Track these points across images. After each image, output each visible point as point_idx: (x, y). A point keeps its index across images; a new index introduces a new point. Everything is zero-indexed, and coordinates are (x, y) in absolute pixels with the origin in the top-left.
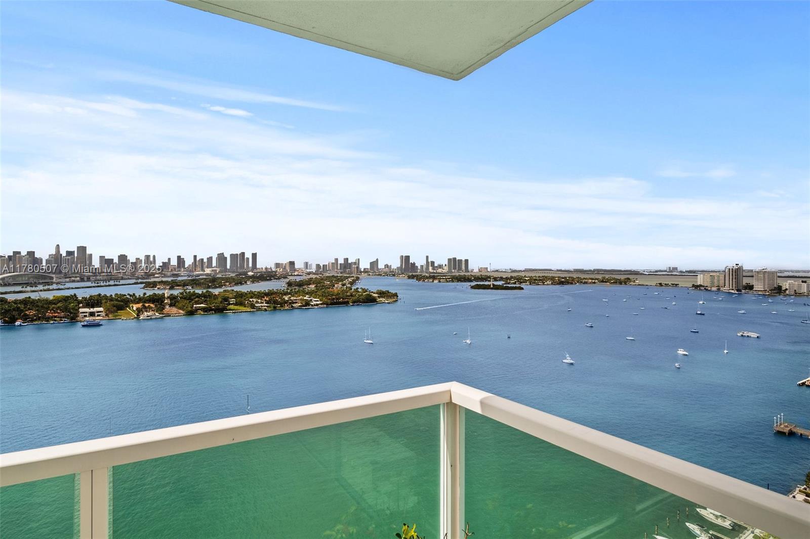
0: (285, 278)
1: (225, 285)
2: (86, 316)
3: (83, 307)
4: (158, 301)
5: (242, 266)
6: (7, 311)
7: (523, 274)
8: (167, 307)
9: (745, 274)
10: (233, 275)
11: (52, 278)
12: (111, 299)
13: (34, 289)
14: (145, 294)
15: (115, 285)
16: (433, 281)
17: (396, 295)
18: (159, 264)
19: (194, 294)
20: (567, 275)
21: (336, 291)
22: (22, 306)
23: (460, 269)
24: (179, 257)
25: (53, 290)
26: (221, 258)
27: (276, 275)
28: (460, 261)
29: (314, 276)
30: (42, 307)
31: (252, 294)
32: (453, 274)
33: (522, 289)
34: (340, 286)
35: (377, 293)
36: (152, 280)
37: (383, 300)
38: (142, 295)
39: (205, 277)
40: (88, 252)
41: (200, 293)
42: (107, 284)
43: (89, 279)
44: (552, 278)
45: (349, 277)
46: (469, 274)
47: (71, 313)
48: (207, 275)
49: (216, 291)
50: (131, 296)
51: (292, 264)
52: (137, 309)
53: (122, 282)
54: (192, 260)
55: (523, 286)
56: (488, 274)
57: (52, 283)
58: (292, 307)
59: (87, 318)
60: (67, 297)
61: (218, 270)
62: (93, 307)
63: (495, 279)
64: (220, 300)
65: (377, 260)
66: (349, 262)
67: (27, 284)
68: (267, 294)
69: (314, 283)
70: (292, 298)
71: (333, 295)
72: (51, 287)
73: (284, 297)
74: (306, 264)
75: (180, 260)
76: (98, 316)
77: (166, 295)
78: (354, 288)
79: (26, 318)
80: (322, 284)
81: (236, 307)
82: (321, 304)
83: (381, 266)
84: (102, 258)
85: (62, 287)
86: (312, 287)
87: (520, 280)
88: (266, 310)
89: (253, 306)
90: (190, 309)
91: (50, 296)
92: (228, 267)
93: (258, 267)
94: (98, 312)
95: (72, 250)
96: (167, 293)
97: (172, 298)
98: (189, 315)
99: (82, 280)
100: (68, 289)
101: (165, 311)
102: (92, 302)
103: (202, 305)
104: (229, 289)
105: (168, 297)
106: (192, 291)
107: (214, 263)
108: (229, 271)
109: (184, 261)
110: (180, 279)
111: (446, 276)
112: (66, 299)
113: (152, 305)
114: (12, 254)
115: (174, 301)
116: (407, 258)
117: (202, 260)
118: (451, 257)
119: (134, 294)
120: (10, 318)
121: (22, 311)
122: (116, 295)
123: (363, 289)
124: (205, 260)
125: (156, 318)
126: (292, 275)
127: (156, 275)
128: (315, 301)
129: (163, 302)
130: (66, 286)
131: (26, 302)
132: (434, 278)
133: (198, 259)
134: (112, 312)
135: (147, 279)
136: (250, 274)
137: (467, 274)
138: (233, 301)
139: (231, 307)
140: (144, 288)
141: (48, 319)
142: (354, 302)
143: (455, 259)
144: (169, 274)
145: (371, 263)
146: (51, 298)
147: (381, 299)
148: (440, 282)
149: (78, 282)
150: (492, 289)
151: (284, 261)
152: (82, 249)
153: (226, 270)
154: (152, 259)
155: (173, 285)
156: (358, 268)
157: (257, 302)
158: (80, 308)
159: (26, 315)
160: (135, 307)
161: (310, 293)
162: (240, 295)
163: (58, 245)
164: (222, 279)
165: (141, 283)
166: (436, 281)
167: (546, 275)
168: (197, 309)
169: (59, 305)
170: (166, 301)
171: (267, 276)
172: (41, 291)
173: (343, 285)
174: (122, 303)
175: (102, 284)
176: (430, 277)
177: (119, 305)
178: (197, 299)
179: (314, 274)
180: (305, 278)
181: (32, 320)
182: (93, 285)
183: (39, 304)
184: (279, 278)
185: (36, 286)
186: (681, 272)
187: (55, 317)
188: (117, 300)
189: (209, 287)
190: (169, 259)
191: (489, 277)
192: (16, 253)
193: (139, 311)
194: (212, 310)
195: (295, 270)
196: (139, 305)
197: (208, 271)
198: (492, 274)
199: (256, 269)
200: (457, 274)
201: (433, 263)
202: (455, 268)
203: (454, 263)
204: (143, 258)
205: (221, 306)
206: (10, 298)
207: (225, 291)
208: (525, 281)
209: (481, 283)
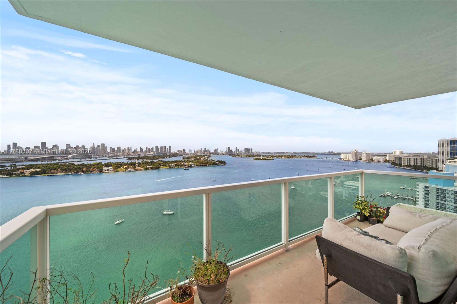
0: (182, 156)
1: (159, 159)
2: (106, 170)
3: (104, 167)
4: (133, 164)
5: (165, 151)
6: (75, 169)
7: (273, 154)
8: (137, 167)
9: (359, 154)
10: (162, 155)
11: (92, 156)
12: (115, 164)
13: (85, 160)
14: (128, 162)
15: (116, 159)
16: (239, 157)
17: (225, 162)
18: (133, 150)
19: (147, 162)
20: (291, 155)
21: (202, 161)
22: (81, 167)
23: (249, 152)
24: (140, 148)
25: (92, 160)
26: (157, 148)
27: (178, 155)
28: (249, 149)
29: (193, 155)
30: (89, 167)
31: (170, 162)
32: (246, 154)
33: (273, 160)
34: (203, 159)
35: (217, 162)
36: (131, 156)
37: (220, 164)
38: (127, 163)
39: (151, 155)
40: (105, 146)
41: (150, 161)
42: (113, 158)
43: (106, 156)
44: (285, 156)
45: (207, 155)
46: (253, 154)
47: (100, 169)
48: (151, 154)
49: (155, 161)
50: (123, 163)
51: (184, 150)
52: (125, 168)
53: (119, 157)
54: (146, 149)
55: (274, 158)
56: (260, 154)
57: (92, 158)
58: (185, 167)
59: (106, 171)
60: (98, 163)
61: (156, 153)
62: (108, 167)
63: (263, 156)
64: (157, 164)
65: (217, 149)
66: (206, 149)
67: (82, 158)
68: (175, 162)
69: (193, 158)
70: (185, 164)
71: (201, 162)
72: (91, 159)
73: (182, 163)
74: (190, 150)
75: (141, 149)
76: (110, 170)
77: (136, 162)
78: (208, 159)
79: (82, 171)
80: (196, 158)
81: (164, 167)
82: (196, 166)
83: (218, 151)
84: (111, 148)
85: (96, 159)
86: (192, 159)
87: (273, 156)
88: (175, 168)
89: (170, 166)
90: (146, 168)
91: (91, 163)
92: (160, 152)
93: (171, 151)
94: (110, 169)
95: (99, 145)
96: (137, 161)
97: (139, 163)
98: (146, 170)
99: (103, 157)
100: (98, 160)
101: (136, 169)
102: (108, 165)
103: (150, 166)
104: (161, 160)
105: (137, 163)
106: (146, 161)
107: (154, 150)
108: (160, 153)
109: (143, 149)
110: (141, 156)
111: (243, 155)
112: (98, 164)
113: (131, 166)
114: (76, 147)
115: (139, 165)
116: (229, 148)
117: (150, 149)
118: (246, 148)
119: (124, 162)
120: (77, 171)
121: (81, 169)
122: (117, 162)
123: (212, 160)
124: (151, 149)
125: (133, 171)
126: (184, 155)
127: (132, 155)
128: (194, 165)
129: (135, 165)
130: (97, 159)
131: (82, 165)
132: (239, 156)
133: (148, 148)
134: (116, 169)
135: (128, 156)
136: (168, 154)
137: (252, 154)
138: (162, 164)
139: (162, 167)
140: (127, 160)
141: (91, 172)
142: (209, 165)
143: (247, 148)
144: (137, 154)
145: (214, 150)
146: (92, 164)
147: (219, 164)
148: (241, 157)
149: (102, 157)
150: (262, 160)
151: (181, 149)
152: (103, 145)
153: (159, 153)
154: (130, 148)
155: (138, 158)
156: (210, 152)
157: (172, 165)
158: (103, 167)
159: (82, 170)
160: (125, 167)
161: (192, 162)
162: (165, 162)
163: (94, 143)
164: (158, 156)
165: (126, 158)
166: (240, 157)
167: (282, 154)
168: (149, 168)
169: (95, 166)
170: (136, 165)
171: (175, 155)
172: (88, 161)
173: (204, 158)
174: (119, 165)
175: (111, 158)
176: (238, 155)
177: (118, 166)
178: (148, 164)
179: (193, 154)
180: (189, 156)
181: (85, 172)
182: (108, 158)
183: (88, 166)
184: (179, 156)
185: (86, 159)
186: (334, 153)
187: (94, 171)
188: (117, 164)
189: (153, 159)
190: (137, 148)
191: (261, 155)
192: (77, 146)
193: (126, 168)
194: (154, 168)
195: (185, 153)
196: (126, 166)
197: (152, 153)
198: (261, 154)
199: (170, 152)
200: (248, 154)
201: (239, 150)
202: (247, 152)
203: (247, 150)
204: (127, 148)
205: (158, 166)
206: (76, 163)
207: (159, 161)
208: (274, 157)
209: (258, 158)
